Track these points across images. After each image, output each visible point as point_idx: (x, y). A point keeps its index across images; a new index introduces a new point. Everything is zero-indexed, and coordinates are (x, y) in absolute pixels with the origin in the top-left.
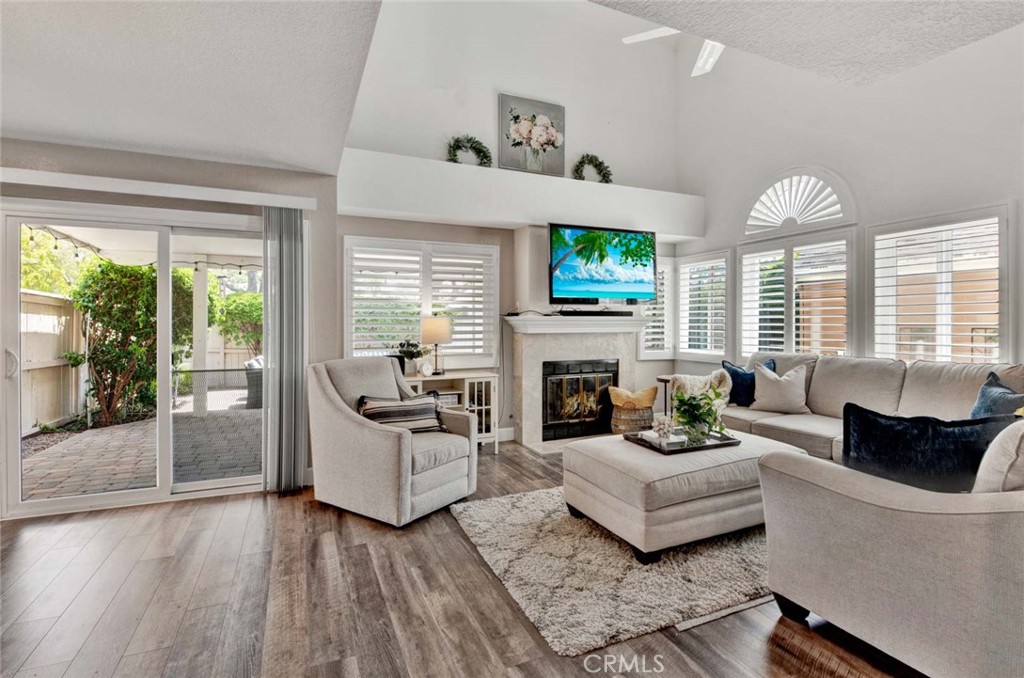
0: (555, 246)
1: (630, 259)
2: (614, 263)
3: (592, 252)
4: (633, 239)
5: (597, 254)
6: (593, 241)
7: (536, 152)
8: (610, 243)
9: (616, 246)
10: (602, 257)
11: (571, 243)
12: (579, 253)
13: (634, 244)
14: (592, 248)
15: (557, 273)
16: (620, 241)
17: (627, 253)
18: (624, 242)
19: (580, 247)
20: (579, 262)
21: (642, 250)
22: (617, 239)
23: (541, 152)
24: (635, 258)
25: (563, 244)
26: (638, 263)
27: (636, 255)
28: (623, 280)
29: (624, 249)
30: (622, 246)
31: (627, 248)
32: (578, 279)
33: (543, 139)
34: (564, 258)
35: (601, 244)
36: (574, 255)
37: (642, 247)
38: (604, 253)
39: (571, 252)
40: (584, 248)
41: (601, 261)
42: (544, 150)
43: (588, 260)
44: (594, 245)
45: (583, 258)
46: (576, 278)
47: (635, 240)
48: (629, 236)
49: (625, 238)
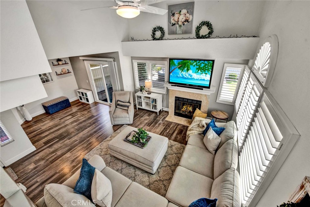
0: (171, 65)
1: (200, 71)
2: (193, 72)
3: (184, 67)
4: (202, 63)
5: (186, 69)
6: (185, 64)
7: (180, 26)
8: (192, 64)
9: (194, 66)
10: (188, 70)
11: (177, 64)
12: (179, 68)
13: (203, 65)
14: (185, 66)
15: (171, 74)
16: (196, 64)
17: (199, 69)
18: (198, 64)
19: (180, 66)
20: (179, 71)
21: (206, 68)
22: (195, 63)
23: (182, 26)
24: (202, 71)
25: (174, 65)
26: (204, 72)
27: (202, 70)
28: (195, 79)
29: (198, 67)
30: (197, 66)
31: (199, 67)
32: (178, 77)
33: (184, 20)
34: (174, 70)
35: (188, 65)
36: (177, 69)
37: (207, 66)
38: (189, 68)
39: (176, 68)
40: (181, 66)
41: (187, 71)
42: (184, 25)
43: (182, 71)
44: (185, 65)
45: (180, 70)
46: (177, 77)
47: (204, 63)
48: (201, 62)
49: (199, 63)
